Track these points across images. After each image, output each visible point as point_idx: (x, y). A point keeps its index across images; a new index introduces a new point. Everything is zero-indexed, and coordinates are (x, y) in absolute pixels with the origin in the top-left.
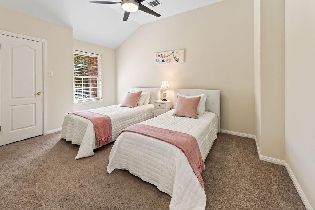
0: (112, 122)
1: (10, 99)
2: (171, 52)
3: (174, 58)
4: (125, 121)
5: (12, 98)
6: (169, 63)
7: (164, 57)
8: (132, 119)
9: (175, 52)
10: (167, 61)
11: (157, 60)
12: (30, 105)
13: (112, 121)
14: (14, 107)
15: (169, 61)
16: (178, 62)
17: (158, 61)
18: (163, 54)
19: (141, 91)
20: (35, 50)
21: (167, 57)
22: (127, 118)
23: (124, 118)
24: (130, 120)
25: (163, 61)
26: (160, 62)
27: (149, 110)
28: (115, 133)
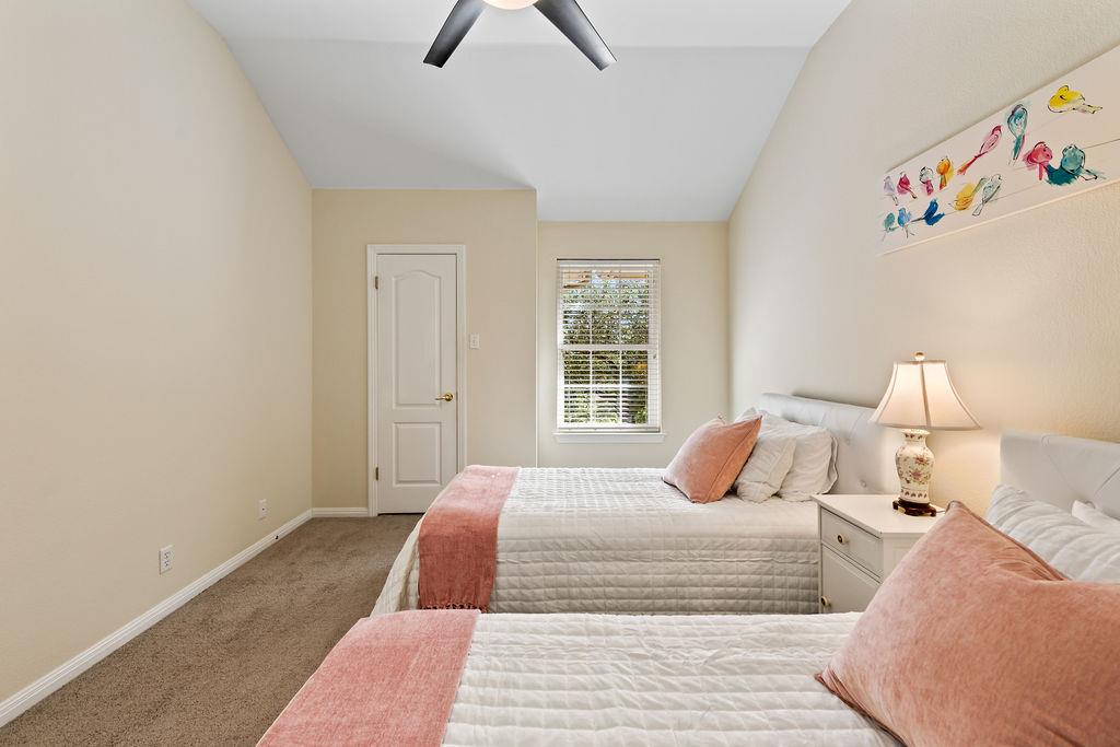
0: (499, 548)
1: (394, 407)
2: (1000, 118)
3: (1030, 158)
4: (575, 560)
5: (398, 404)
6: (977, 213)
7: (936, 181)
8: (624, 565)
9: (1036, 105)
10: (964, 203)
11: (890, 219)
12: (429, 426)
13: (501, 544)
14: (401, 427)
15: (978, 197)
16: (1077, 182)
17: (896, 224)
18: (932, 161)
19: (757, 422)
20: (440, 278)
21: (962, 171)
22: (586, 548)
23: (570, 548)
24: (612, 566)
25: (931, 217)
26: (912, 227)
27: (782, 546)
28: (512, 603)
